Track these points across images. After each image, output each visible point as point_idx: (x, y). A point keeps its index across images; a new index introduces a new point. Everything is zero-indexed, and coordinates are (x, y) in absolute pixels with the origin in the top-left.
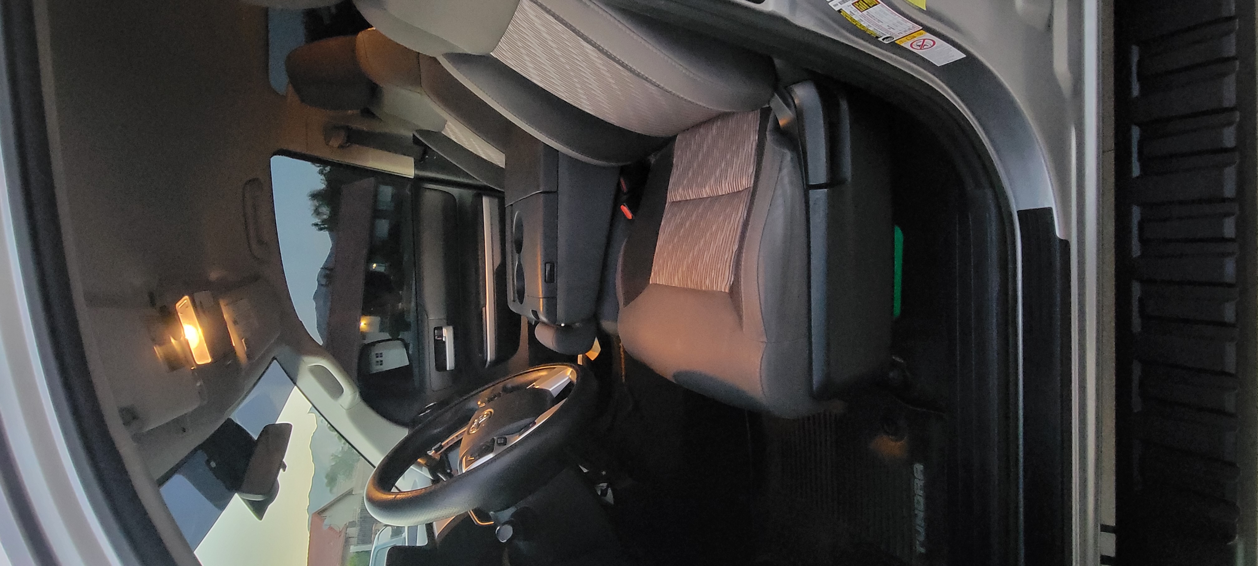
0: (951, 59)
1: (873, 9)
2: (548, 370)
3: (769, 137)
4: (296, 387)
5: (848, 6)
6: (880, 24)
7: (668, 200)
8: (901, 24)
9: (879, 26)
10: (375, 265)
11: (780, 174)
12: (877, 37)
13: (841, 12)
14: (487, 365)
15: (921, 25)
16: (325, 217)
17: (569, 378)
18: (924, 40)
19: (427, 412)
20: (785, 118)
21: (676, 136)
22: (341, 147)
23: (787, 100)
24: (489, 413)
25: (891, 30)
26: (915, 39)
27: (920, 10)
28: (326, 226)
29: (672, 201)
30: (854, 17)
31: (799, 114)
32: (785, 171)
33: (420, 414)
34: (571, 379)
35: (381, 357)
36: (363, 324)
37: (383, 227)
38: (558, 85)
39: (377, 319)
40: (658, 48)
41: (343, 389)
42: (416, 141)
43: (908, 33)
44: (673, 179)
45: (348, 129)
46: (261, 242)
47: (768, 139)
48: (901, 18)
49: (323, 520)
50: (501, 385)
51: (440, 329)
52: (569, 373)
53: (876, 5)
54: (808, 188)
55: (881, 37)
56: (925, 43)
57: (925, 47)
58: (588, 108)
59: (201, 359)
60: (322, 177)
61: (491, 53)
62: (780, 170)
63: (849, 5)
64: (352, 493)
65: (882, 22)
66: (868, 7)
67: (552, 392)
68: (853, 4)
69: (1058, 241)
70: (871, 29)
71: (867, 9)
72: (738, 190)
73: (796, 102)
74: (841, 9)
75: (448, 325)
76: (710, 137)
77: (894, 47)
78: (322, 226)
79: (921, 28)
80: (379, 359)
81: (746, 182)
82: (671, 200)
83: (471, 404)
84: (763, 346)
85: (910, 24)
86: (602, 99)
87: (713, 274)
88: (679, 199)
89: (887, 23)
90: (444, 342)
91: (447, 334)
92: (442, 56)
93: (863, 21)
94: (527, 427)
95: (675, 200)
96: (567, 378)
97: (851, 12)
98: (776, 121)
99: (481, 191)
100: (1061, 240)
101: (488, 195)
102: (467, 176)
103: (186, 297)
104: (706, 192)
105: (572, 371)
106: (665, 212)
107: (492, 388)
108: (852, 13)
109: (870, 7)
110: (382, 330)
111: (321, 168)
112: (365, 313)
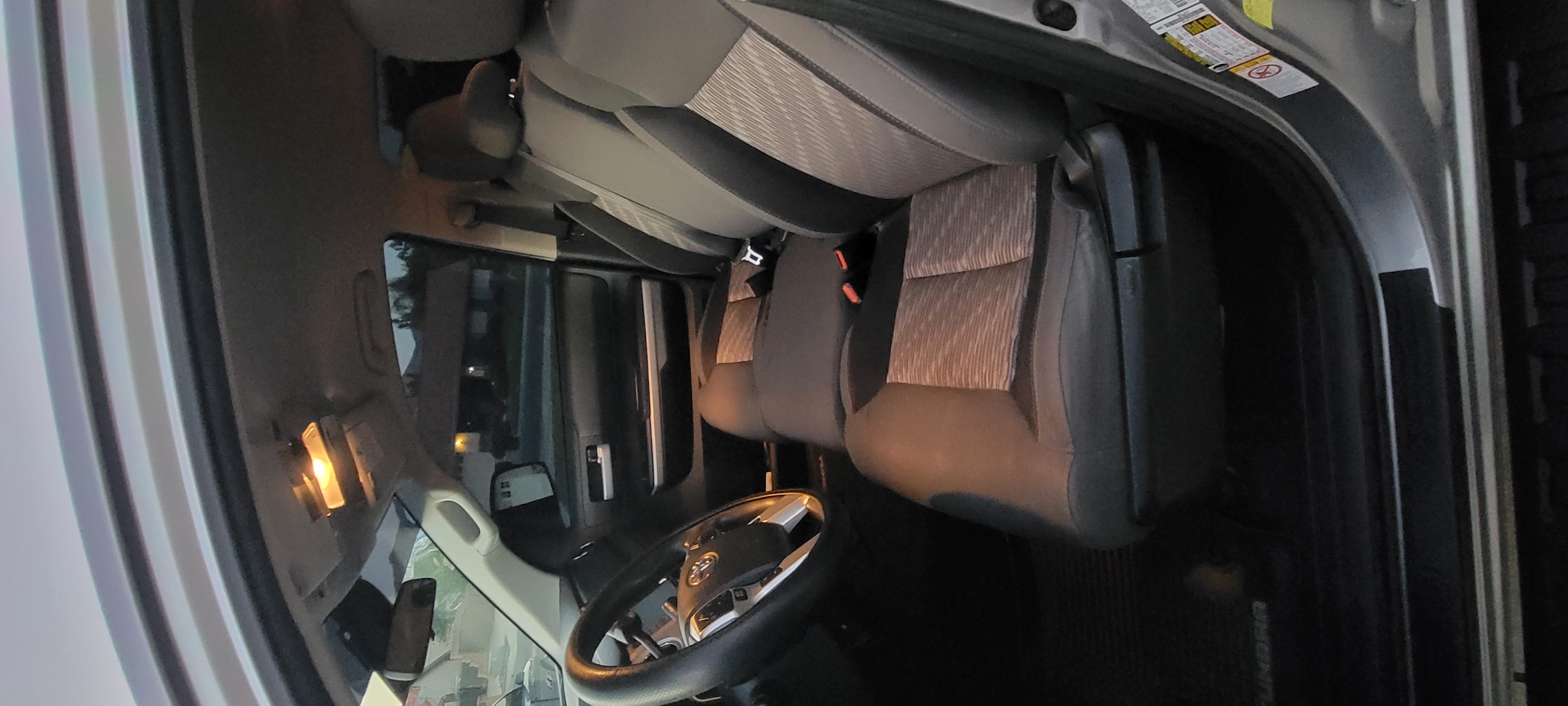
0: (1297, 88)
1: (1211, 31)
2: (774, 498)
3: (1057, 195)
4: (420, 530)
5: (1177, 29)
6: (1215, 49)
7: (906, 276)
8: (1243, 48)
9: (1213, 52)
10: (471, 369)
11: (1078, 239)
12: (1208, 66)
13: (1165, 36)
14: (654, 491)
15: (1266, 46)
16: (408, 311)
17: (806, 507)
18: (1268, 66)
19: (583, 555)
20: (1077, 169)
21: (911, 196)
22: (469, 227)
23: (1081, 147)
24: (712, 558)
25: (1229, 56)
26: (1257, 66)
27: (1267, 29)
28: (409, 322)
29: (911, 277)
30: (1182, 42)
31: (1096, 163)
32: (1084, 236)
33: (574, 558)
34: (808, 509)
35: (508, 486)
36: (459, 443)
37: (480, 321)
38: (771, 141)
39: (476, 436)
40: (932, 91)
41: (478, 528)
42: (558, 214)
43: (1249, 58)
44: (911, 250)
45: (478, 206)
46: (376, 349)
47: (1056, 197)
48: (1242, 40)
50: (711, 521)
51: (593, 448)
52: (805, 502)
53: (1215, 25)
54: (1113, 256)
55: (1213, 65)
56: (1268, 70)
57: (1267, 75)
58: (805, 166)
59: (333, 500)
60: (403, 262)
61: (686, 105)
62: (1077, 235)
63: (1178, 27)
64: (449, 657)
65: (1218, 47)
66: (1204, 29)
67: (785, 527)
68: (1183, 26)
69: (1437, 311)
70: (1202, 55)
71: (1202, 31)
72: (1009, 261)
73: (1092, 150)
74: (1166, 33)
75: (604, 443)
76: (962, 195)
77: (1228, 77)
78: (404, 323)
79: (1268, 52)
80: (506, 490)
81: (1022, 251)
82: (909, 276)
83: (677, 546)
84: (1070, 458)
85: (1255, 47)
86: (827, 156)
87: (984, 368)
88: (920, 274)
89: (1224, 47)
90: (600, 465)
91: (603, 455)
92: (622, 111)
93: (1193, 46)
94: (771, 575)
95: (914, 276)
96: (804, 508)
97: (1178, 36)
98: (1064, 176)
99: (640, 273)
100: (1441, 309)
101: (646, 278)
102: (619, 253)
103: (313, 424)
104: (962, 265)
105: (810, 499)
106: (902, 294)
107: (700, 524)
108: (1180, 37)
109: (1207, 29)
110: (482, 450)
111: (401, 251)
112: (461, 429)
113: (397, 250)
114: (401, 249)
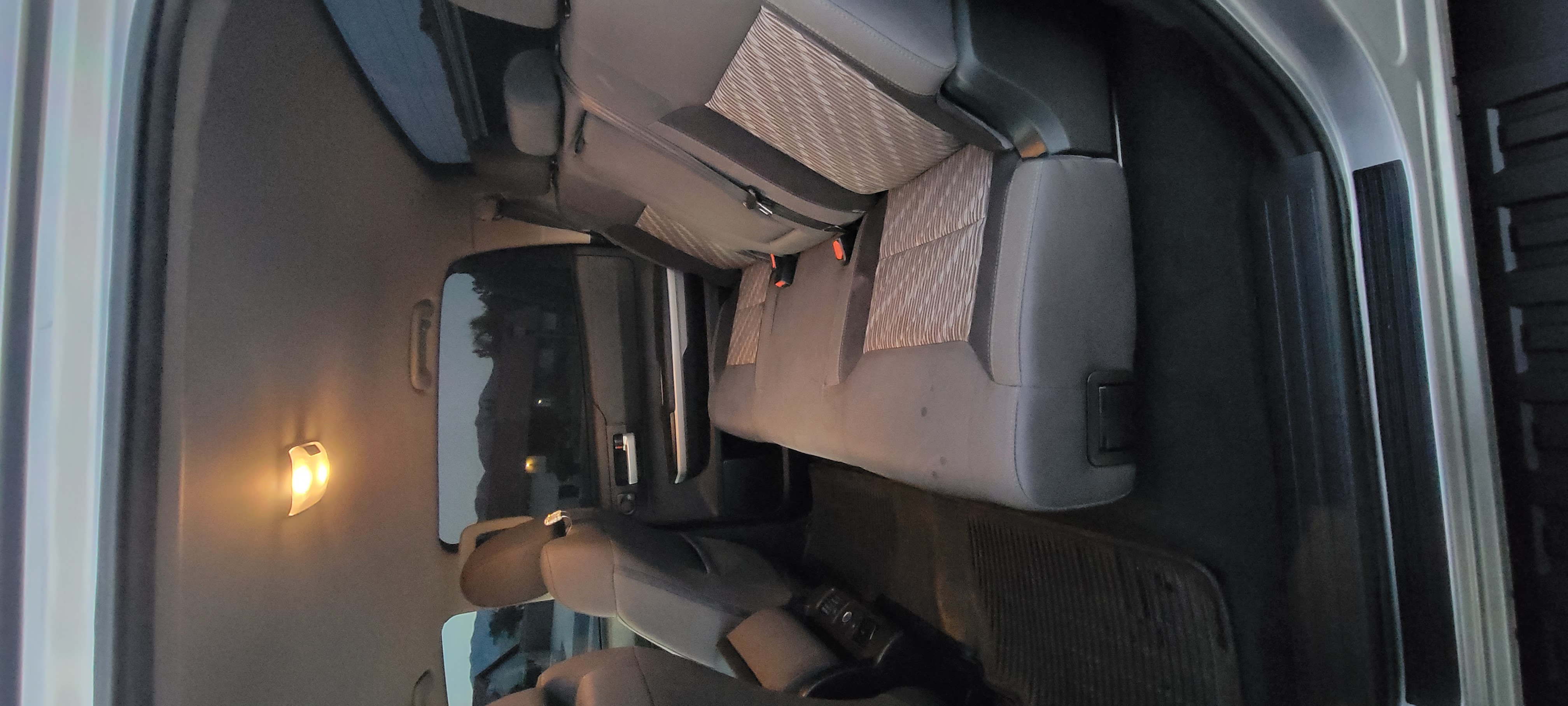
10: (540, 401)
16: (487, 342)
28: (488, 352)
49: (487, 684)
60: (483, 304)
78: (484, 353)
110: (549, 471)
111: (482, 294)
112: (530, 454)
113: (479, 293)
114: (482, 292)
